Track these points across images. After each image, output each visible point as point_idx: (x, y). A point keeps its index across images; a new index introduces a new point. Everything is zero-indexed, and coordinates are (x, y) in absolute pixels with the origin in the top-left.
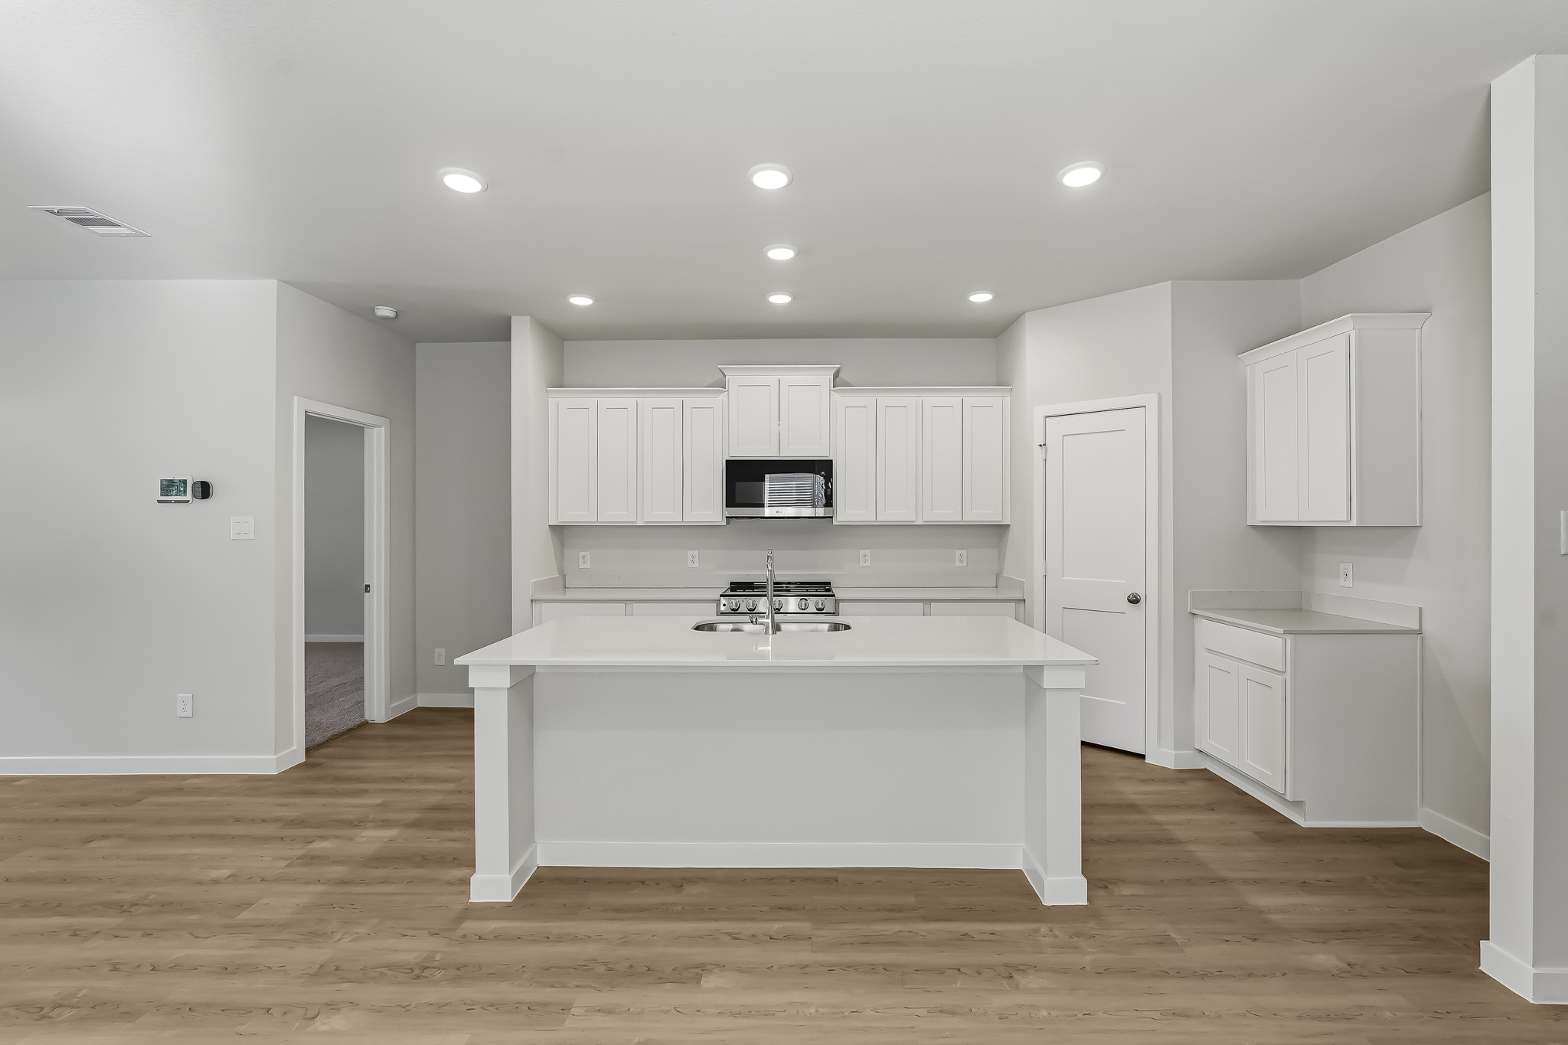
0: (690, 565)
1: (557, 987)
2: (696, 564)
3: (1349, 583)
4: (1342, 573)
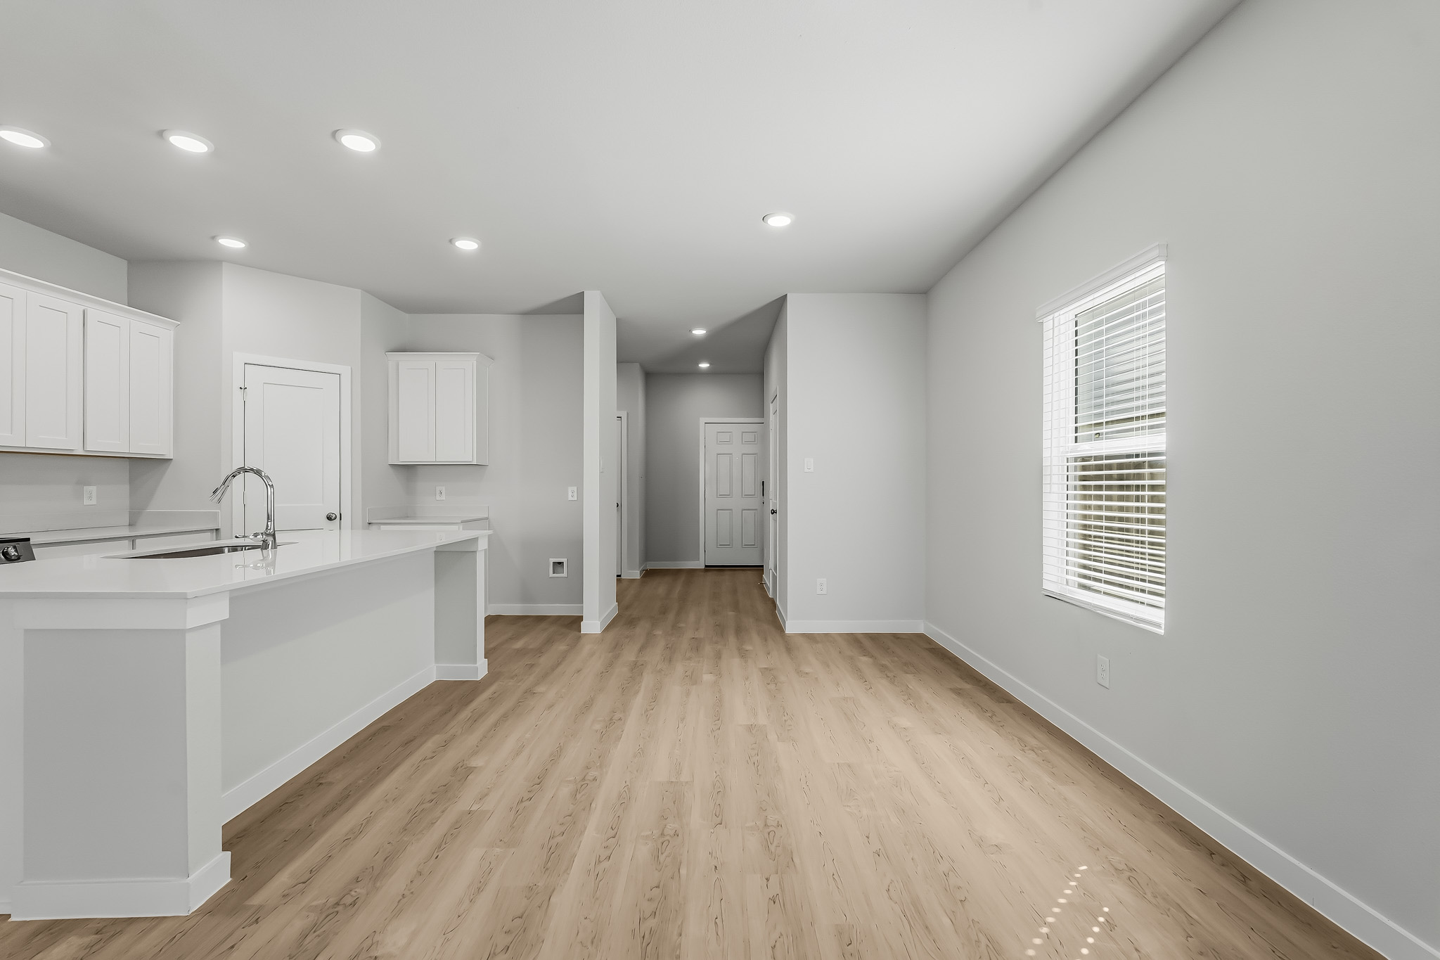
1: (437, 821)
3: (443, 497)
4: (438, 492)
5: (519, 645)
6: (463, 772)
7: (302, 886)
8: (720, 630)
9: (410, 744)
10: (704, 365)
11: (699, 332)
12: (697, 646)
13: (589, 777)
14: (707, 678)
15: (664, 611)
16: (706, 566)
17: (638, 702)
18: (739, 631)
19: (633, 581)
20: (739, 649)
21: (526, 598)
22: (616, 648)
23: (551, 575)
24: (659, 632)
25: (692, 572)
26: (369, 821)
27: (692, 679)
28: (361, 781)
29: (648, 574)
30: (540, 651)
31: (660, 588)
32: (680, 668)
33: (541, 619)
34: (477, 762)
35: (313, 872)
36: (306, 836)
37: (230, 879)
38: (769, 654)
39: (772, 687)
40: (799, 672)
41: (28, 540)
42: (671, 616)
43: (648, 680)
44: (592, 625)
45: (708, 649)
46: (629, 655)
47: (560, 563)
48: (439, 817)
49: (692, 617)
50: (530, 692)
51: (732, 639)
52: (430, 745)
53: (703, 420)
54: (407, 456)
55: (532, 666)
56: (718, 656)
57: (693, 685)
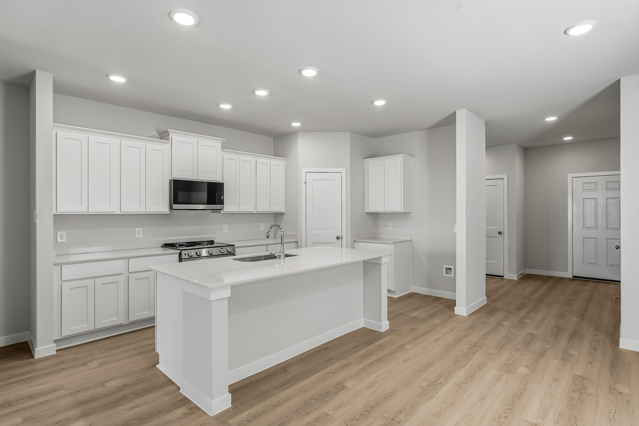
0: (137, 236)
1: (311, 413)
2: (141, 236)
3: (390, 229)
4: (388, 226)
5: (415, 314)
6: (340, 387)
7: (247, 422)
8: (557, 331)
9: (330, 361)
10: (568, 138)
11: (551, 119)
12: (529, 341)
13: (397, 420)
14: (522, 370)
15: (520, 308)
16: (574, 277)
17: (461, 374)
18: (575, 335)
19: (511, 281)
20: (564, 352)
21: (430, 285)
22: (472, 328)
23: (445, 274)
24: (506, 323)
25: (560, 280)
26: (288, 399)
27: (509, 368)
28: (299, 375)
29: (526, 278)
30: (424, 321)
31: (529, 288)
32: (505, 356)
33: (437, 299)
34: (349, 384)
35: (255, 417)
36: (265, 396)
37: (231, 406)
38: (590, 363)
39: (577, 395)
40: (612, 389)
41: (234, 245)
42: (523, 313)
43: (477, 358)
44: (461, 310)
45: (537, 346)
46: (474, 337)
47: (450, 269)
48: (313, 411)
49: (539, 316)
50: (402, 347)
51: (563, 342)
52: (337, 365)
53: (570, 176)
54: (372, 208)
55: (414, 329)
56: (542, 353)
57: (507, 372)
